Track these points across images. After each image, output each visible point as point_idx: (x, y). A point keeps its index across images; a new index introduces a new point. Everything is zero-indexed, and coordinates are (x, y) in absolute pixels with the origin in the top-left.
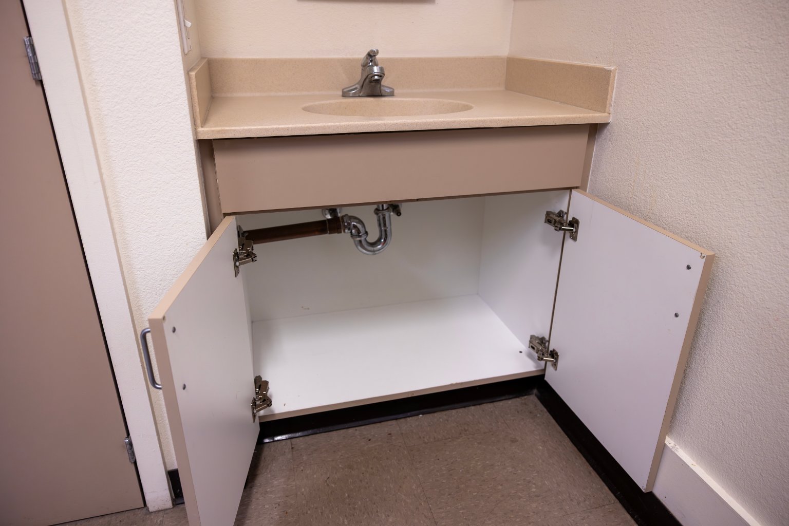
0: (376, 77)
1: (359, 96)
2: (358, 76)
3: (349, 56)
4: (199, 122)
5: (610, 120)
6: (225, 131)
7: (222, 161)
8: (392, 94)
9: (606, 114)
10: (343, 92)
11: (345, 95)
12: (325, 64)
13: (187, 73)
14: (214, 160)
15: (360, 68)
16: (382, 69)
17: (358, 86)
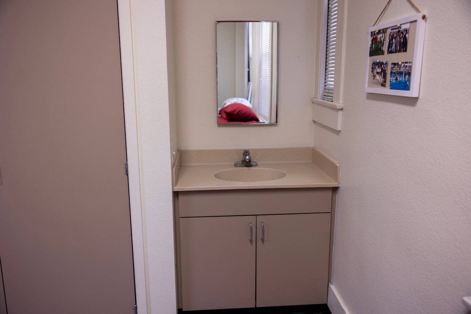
0: (247, 161)
1: (241, 166)
2: (241, 158)
3: (239, 148)
4: (174, 185)
5: (340, 186)
6: (183, 189)
7: (181, 198)
8: (256, 165)
9: (338, 183)
10: (235, 164)
11: (235, 165)
12: (229, 151)
13: (172, 168)
14: (178, 197)
15: (242, 155)
16: (250, 157)
17: (241, 162)
